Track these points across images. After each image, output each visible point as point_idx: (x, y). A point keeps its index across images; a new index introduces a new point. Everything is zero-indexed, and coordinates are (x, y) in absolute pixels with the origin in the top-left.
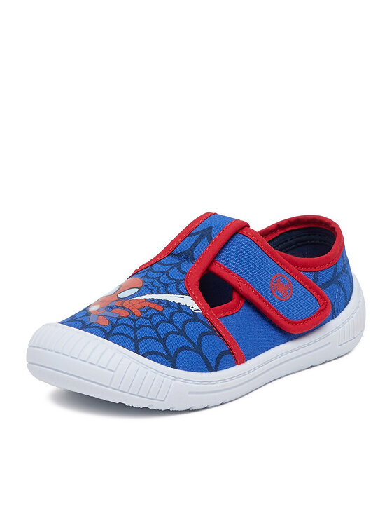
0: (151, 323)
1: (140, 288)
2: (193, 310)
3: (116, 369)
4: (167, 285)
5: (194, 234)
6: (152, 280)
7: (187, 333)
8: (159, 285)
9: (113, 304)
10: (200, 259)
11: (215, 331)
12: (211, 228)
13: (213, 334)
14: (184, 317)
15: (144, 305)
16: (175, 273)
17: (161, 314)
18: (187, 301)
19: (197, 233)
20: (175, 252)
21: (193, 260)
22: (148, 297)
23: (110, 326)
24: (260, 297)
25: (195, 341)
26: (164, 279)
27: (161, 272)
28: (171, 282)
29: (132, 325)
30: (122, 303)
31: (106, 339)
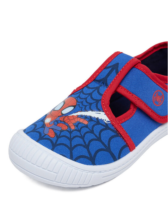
0: (81, 134)
1: (74, 107)
2: (105, 122)
3: (58, 172)
4: (91, 104)
5: (108, 68)
6: (82, 100)
7: (102, 139)
8: (87, 104)
9: (58, 119)
10: (111, 85)
11: (118, 134)
12: (118, 64)
13: (118, 136)
14: (100, 127)
15: (76, 120)
16: (96, 95)
17: (87, 126)
18: (102, 116)
19: (110, 67)
20: (97, 79)
21: (107, 85)
22: (79, 113)
23: (56, 138)
24: (147, 106)
25: (106, 144)
26: (89, 100)
27: (88, 94)
28: (93, 101)
29: (69, 136)
30: (64, 119)
31: (53, 150)
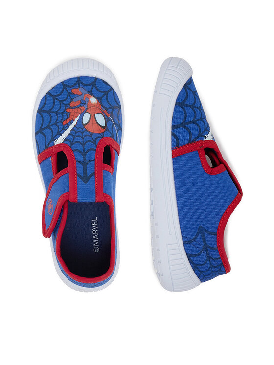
0: (60, 113)
4: (74, 137)
8: (77, 134)
9: (85, 106)
15: (71, 117)
17: (61, 122)
22: (75, 123)
23: (70, 92)
27: (86, 143)
28: (75, 141)
29: (64, 102)
30: (81, 109)
31: (62, 83)
